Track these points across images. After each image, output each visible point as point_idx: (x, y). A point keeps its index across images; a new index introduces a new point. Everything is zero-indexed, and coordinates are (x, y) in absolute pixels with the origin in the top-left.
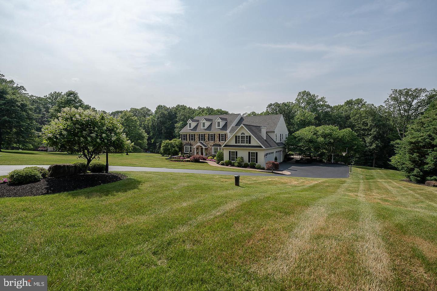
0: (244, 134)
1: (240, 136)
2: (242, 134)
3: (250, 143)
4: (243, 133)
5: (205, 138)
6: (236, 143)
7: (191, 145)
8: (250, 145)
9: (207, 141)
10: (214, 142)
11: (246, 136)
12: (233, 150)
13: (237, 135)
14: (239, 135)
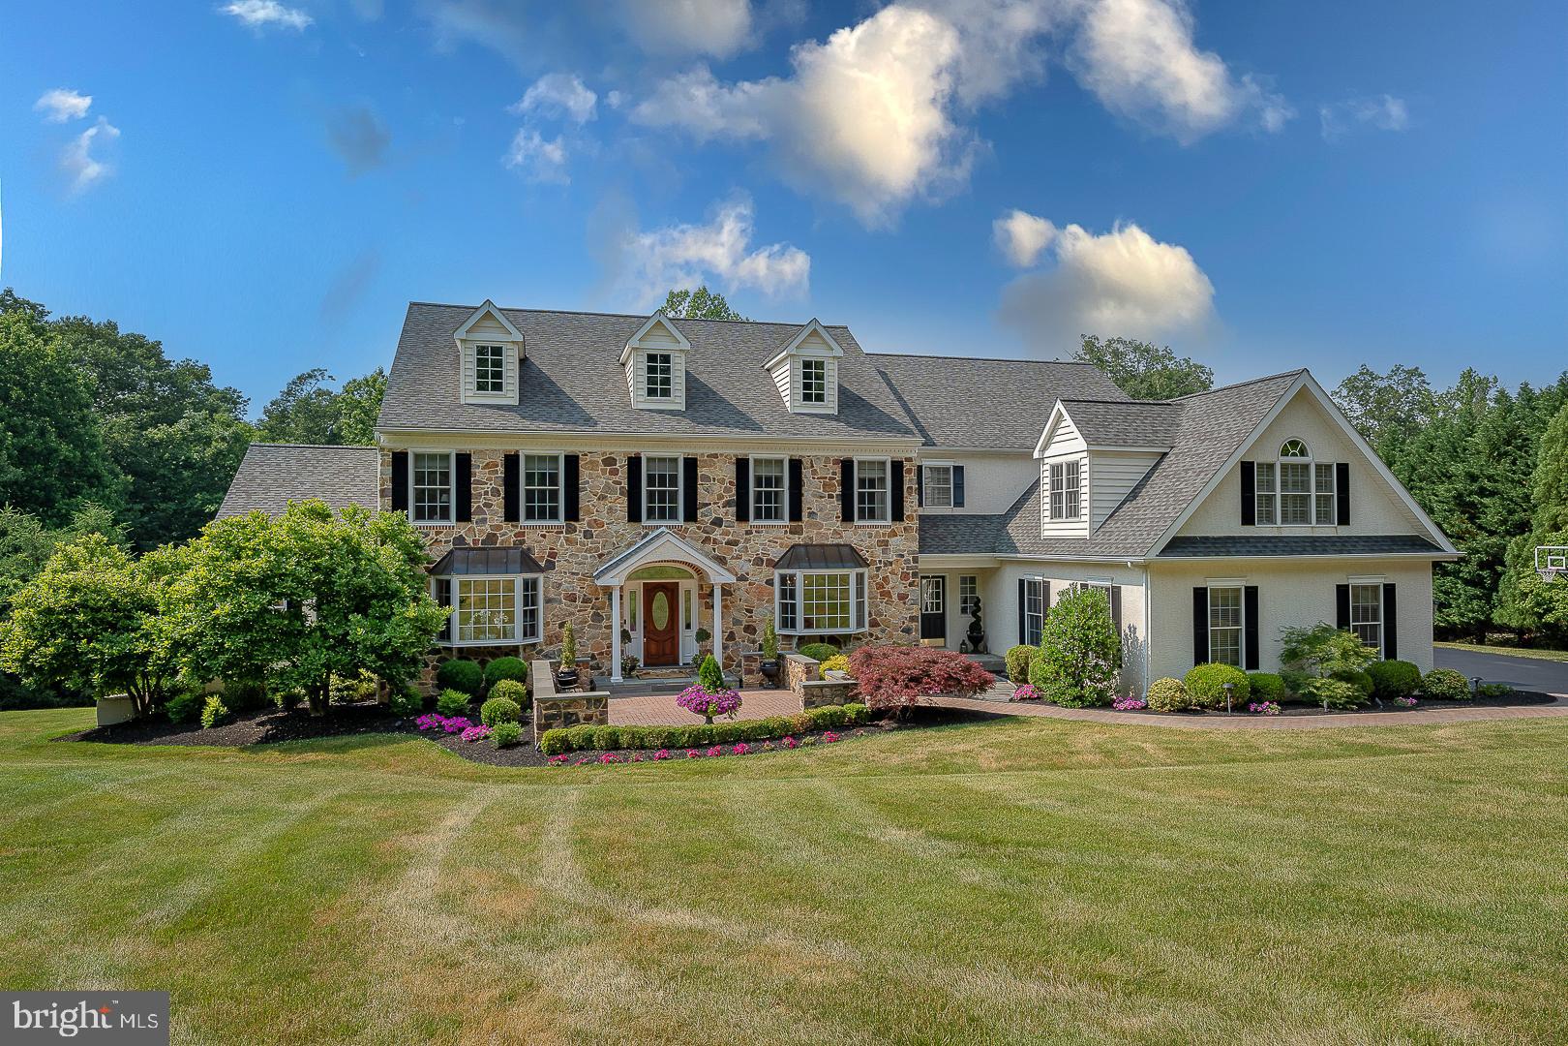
0: (1303, 453)
1: (1271, 467)
2: (1285, 452)
3: (1344, 519)
4: (1294, 444)
5: (702, 496)
6: (1248, 518)
7: (527, 562)
8: (1343, 531)
9: (718, 522)
10: (794, 531)
11: (1318, 467)
12: (1224, 576)
13: (1258, 458)
14: (1270, 460)
